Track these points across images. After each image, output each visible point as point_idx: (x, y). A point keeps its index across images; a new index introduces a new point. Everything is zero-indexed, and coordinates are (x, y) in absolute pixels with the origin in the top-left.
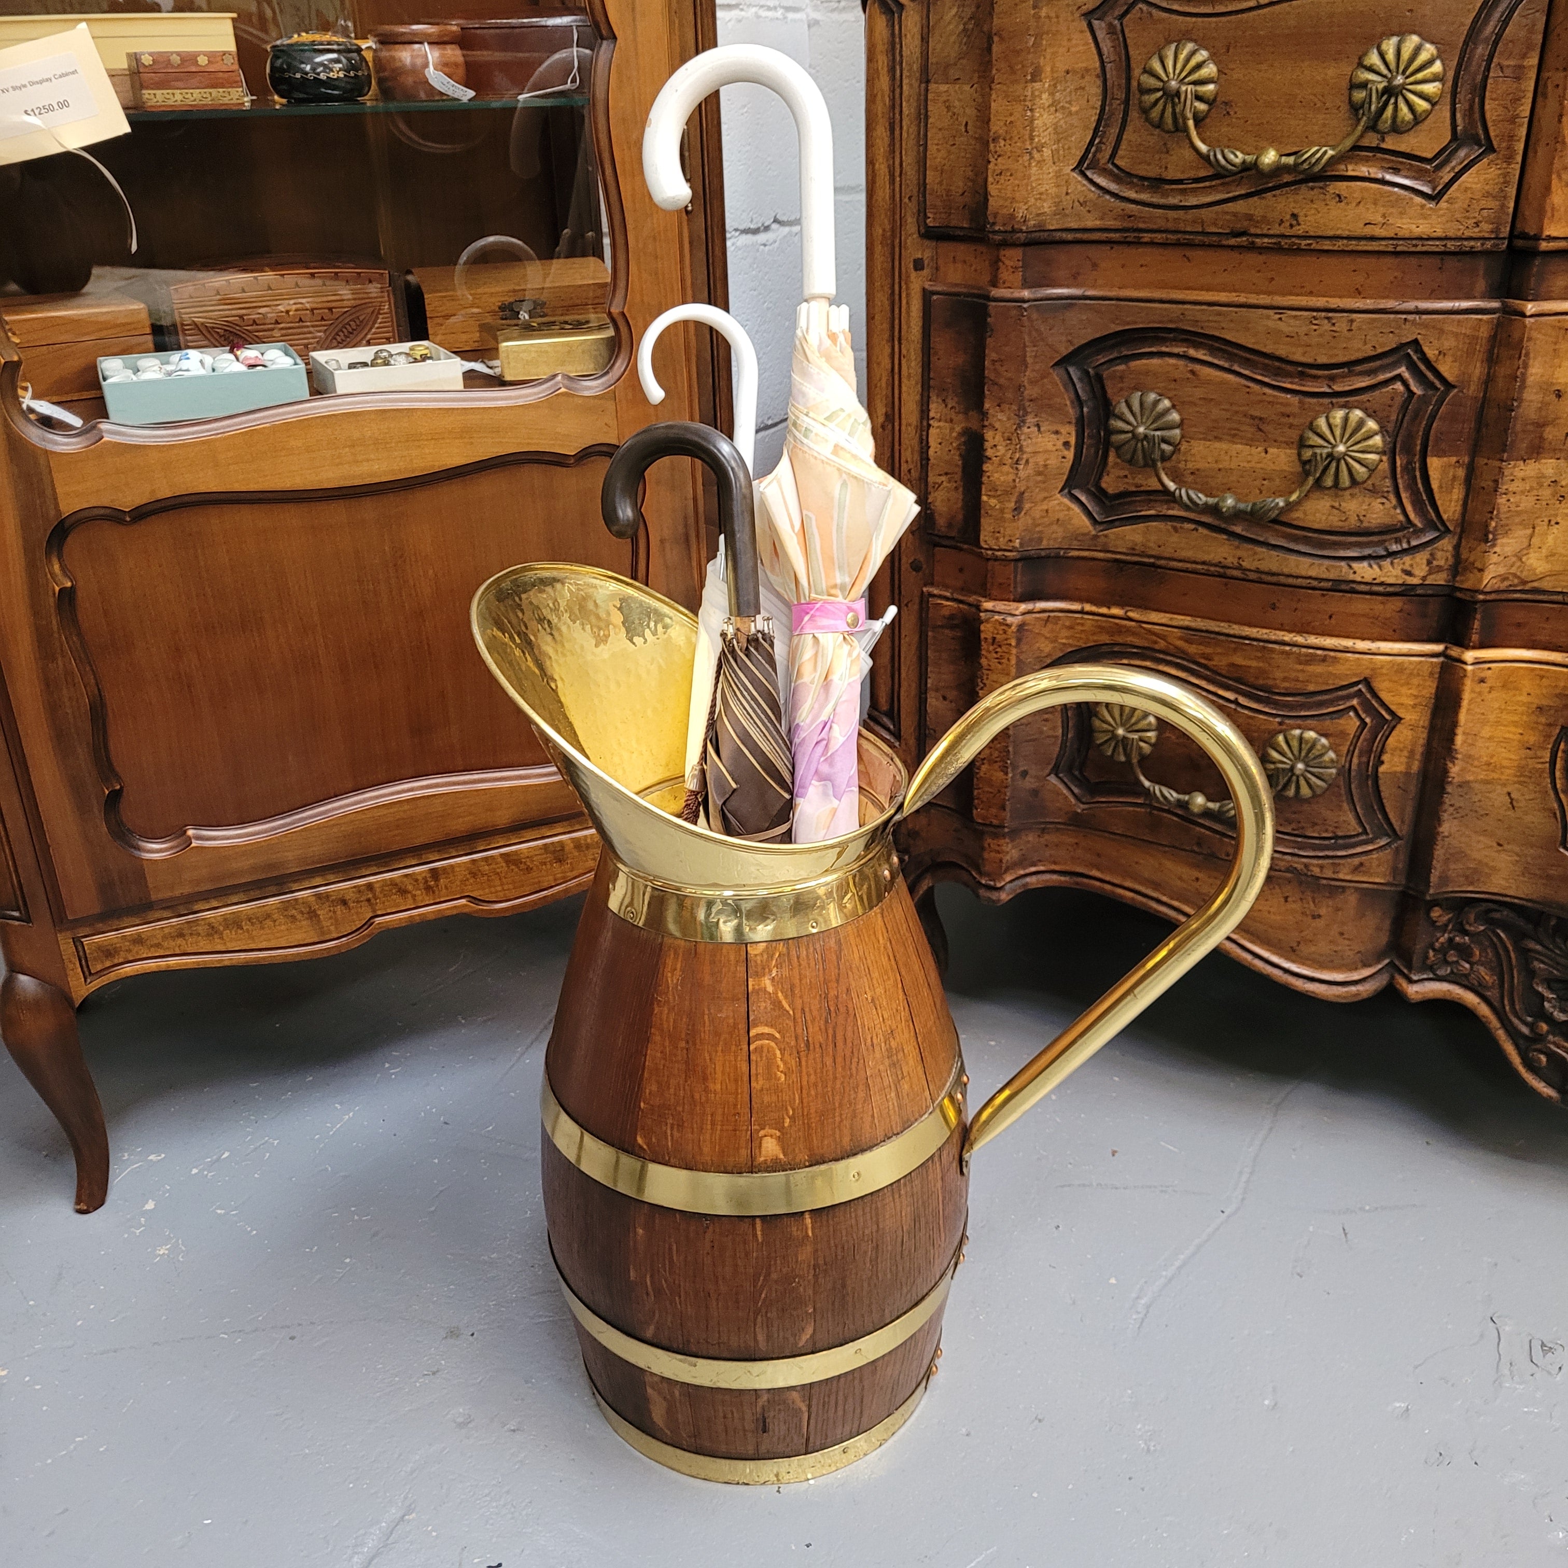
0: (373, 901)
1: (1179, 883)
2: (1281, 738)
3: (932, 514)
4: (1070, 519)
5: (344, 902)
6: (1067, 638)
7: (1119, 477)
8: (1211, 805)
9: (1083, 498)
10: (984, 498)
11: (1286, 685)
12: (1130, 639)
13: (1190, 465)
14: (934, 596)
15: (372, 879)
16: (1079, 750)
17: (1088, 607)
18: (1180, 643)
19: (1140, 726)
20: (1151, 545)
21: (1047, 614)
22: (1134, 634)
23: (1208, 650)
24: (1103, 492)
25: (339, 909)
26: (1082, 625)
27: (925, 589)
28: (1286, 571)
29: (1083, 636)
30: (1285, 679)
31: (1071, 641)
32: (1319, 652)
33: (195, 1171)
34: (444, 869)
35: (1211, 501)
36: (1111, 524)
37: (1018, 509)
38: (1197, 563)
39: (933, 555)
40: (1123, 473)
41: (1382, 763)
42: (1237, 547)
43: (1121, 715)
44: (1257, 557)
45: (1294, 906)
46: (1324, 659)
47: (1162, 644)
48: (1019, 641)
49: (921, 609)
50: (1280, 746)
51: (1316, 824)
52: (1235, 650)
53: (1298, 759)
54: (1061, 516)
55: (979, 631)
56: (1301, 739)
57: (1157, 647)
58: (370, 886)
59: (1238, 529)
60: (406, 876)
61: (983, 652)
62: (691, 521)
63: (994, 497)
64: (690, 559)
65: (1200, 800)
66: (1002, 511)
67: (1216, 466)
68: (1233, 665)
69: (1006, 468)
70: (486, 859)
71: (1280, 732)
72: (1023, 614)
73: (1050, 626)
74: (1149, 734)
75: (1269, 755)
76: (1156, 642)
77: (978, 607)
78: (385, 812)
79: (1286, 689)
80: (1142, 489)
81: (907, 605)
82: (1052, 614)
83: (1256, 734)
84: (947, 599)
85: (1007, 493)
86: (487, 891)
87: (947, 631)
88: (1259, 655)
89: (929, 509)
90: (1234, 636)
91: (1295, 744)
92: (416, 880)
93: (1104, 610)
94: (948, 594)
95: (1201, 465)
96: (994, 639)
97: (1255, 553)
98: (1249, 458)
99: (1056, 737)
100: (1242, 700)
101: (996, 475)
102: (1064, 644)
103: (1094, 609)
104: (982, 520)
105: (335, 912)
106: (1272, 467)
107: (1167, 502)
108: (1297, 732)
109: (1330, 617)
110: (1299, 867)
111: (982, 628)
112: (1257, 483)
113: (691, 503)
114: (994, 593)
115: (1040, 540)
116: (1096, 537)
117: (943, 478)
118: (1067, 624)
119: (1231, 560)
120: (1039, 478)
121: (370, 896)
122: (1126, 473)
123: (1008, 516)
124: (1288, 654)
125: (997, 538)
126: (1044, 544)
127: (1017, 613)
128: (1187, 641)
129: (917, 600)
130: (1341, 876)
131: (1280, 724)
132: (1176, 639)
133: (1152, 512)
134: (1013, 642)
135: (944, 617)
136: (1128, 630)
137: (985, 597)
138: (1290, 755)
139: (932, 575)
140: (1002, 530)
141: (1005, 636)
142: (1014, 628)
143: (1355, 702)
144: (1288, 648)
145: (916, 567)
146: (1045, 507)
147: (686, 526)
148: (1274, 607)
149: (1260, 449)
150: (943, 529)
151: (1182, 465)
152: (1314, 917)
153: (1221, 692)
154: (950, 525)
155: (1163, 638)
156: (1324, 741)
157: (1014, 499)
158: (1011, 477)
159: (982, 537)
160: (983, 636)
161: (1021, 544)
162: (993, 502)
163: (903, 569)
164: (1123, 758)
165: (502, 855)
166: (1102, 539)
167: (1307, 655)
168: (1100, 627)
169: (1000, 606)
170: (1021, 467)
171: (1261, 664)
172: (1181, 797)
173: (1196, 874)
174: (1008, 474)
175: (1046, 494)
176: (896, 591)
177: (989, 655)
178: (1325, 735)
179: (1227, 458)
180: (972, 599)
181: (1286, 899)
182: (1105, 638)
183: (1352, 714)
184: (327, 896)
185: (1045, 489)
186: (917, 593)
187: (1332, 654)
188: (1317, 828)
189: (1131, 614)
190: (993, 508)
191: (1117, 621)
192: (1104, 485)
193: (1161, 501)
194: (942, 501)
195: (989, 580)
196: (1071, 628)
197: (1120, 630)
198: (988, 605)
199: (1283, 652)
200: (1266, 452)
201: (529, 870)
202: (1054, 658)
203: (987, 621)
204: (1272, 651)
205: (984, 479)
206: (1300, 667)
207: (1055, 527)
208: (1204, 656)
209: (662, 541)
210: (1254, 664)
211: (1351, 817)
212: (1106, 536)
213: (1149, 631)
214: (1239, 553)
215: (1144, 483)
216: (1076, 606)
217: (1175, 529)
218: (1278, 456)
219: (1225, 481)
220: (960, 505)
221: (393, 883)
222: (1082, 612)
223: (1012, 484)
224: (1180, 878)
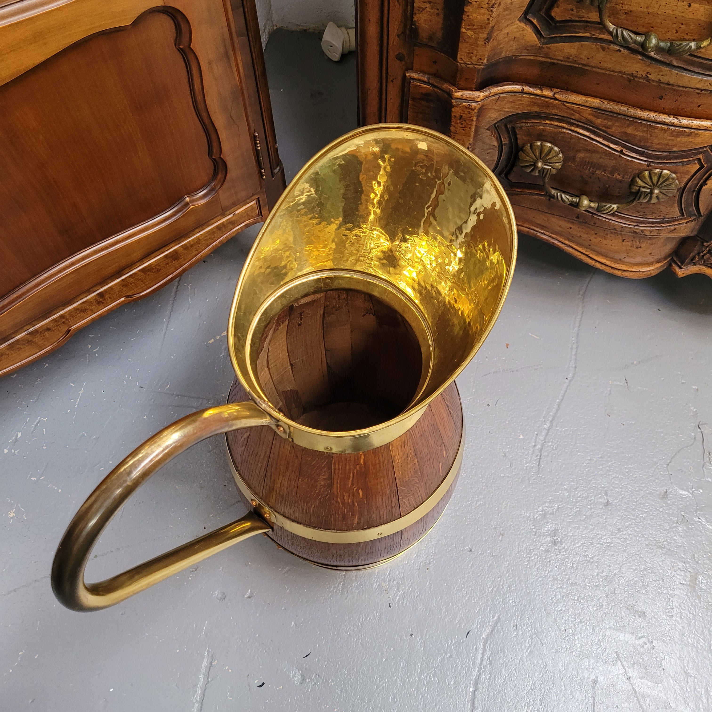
0: (66, 322)
1: (559, 229)
2: (647, 173)
3: (416, 29)
4: (524, 36)
5: (48, 329)
6: (508, 108)
7: (566, 9)
8: (592, 205)
9: (535, 22)
10: (463, 30)
11: (658, 147)
12: (554, 111)
13: (625, 8)
14: (414, 79)
15: (62, 312)
16: (506, 166)
17: (527, 89)
18: (591, 117)
19: (553, 161)
20: (583, 56)
21: (497, 96)
22: (557, 108)
23: (610, 123)
24: (552, 18)
25: (47, 334)
26: (521, 100)
27: (407, 75)
28: (680, 83)
29: (521, 107)
30: (658, 144)
31: (511, 110)
32: (687, 130)
33: (6, 451)
34: (106, 291)
35: (639, 39)
36: (553, 40)
37: (488, 39)
38: (613, 71)
39: (414, 50)
40: (570, 7)
41: (706, 184)
42: (648, 66)
43: (541, 153)
44: (661, 73)
45: (627, 243)
46: (690, 134)
47: (577, 116)
48: (478, 117)
49: (403, 87)
50: (645, 178)
51: (654, 213)
52: (629, 126)
53: (654, 185)
54: (518, 35)
55: (451, 111)
56: (660, 175)
57: (573, 117)
58: (62, 316)
59: (652, 54)
60: (83, 303)
61: (453, 124)
62: (228, 42)
63: (471, 30)
64: (231, 67)
65: (586, 202)
66: (476, 39)
67: (646, 10)
68: (626, 133)
69: (482, 11)
70: (131, 276)
71: (647, 170)
72: (482, 100)
73: (499, 102)
74: (557, 164)
75: (637, 182)
76: (573, 115)
77: (450, 95)
78: (60, 283)
79: (657, 148)
80: (583, 19)
81: (392, 81)
82: (501, 96)
83: (630, 170)
84: (424, 82)
85: (481, 27)
86: (135, 290)
87: (423, 102)
88: (645, 129)
89: (415, 25)
90: (631, 117)
91: (655, 179)
92: (91, 302)
93: (538, 92)
94: (426, 79)
95: (634, 8)
96: (461, 117)
97: (662, 71)
98: (675, 8)
99: (494, 160)
100: (625, 151)
101: (474, 15)
102: (507, 112)
103: (531, 90)
104: (460, 44)
105: (44, 336)
106: (691, 16)
107: (600, 29)
108: (658, 170)
109: (699, 106)
110: (637, 231)
111: (453, 110)
112: (675, 26)
113: (226, 29)
114: (462, 83)
115: (501, 52)
116: (541, 48)
117: (427, 5)
118: (511, 100)
119: (641, 73)
120: (506, 13)
121: (64, 320)
122: (572, 7)
123: (481, 43)
124: (666, 131)
125: (471, 57)
126: (503, 55)
127: (479, 100)
128: (595, 116)
129: (400, 78)
130: (661, 235)
131: (648, 166)
132: (587, 114)
133: (587, 35)
134: (475, 119)
135: (422, 93)
136: (554, 106)
137: (454, 85)
138: (650, 183)
139: (412, 63)
140: (475, 52)
141: (469, 115)
142: (476, 111)
143: (700, 156)
144: (666, 127)
145: (400, 58)
146: (506, 31)
147: (225, 47)
148: (661, 98)
149: (685, 3)
150: (425, 40)
151: (619, 7)
152: (637, 248)
153: (612, 146)
154: (431, 38)
155: (579, 113)
156: (674, 175)
157: (487, 31)
158: (486, 17)
159: (459, 56)
160: (453, 114)
161: (487, 60)
162: (470, 33)
163: (390, 58)
164: (537, 174)
165: (140, 270)
166: (545, 50)
167: (678, 132)
168: (534, 103)
169: (467, 94)
170: (494, 10)
171: (645, 135)
172: (574, 200)
173: (571, 226)
174: (484, 14)
175: (509, 22)
176: (384, 71)
177: (457, 126)
178: (675, 173)
179: (657, 6)
180: (446, 86)
181: (623, 241)
182: (536, 109)
183: (696, 162)
184: (36, 331)
185: (509, 19)
186: (400, 74)
187: (696, 131)
188: (655, 215)
189: (557, 96)
190: (469, 37)
191: (547, 100)
192: (553, 14)
193: (595, 28)
194: (425, 21)
195: (458, 75)
196: (512, 102)
197: (548, 105)
198: (458, 94)
199: (662, 129)
200: (690, 5)
201: (158, 270)
202: (499, 120)
203: (457, 106)
204: (656, 128)
205: (465, 17)
206: (671, 138)
207: (512, 43)
208: (605, 126)
209: (210, 63)
210: (641, 134)
211: (677, 210)
212: (549, 48)
213: (569, 108)
214: (648, 69)
215: (586, 16)
216: (518, 88)
217: (603, 49)
218: (698, 9)
219: (650, 21)
220: (440, 25)
221: (75, 309)
222: (522, 92)
223: (486, 22)
224: (560, 226)
